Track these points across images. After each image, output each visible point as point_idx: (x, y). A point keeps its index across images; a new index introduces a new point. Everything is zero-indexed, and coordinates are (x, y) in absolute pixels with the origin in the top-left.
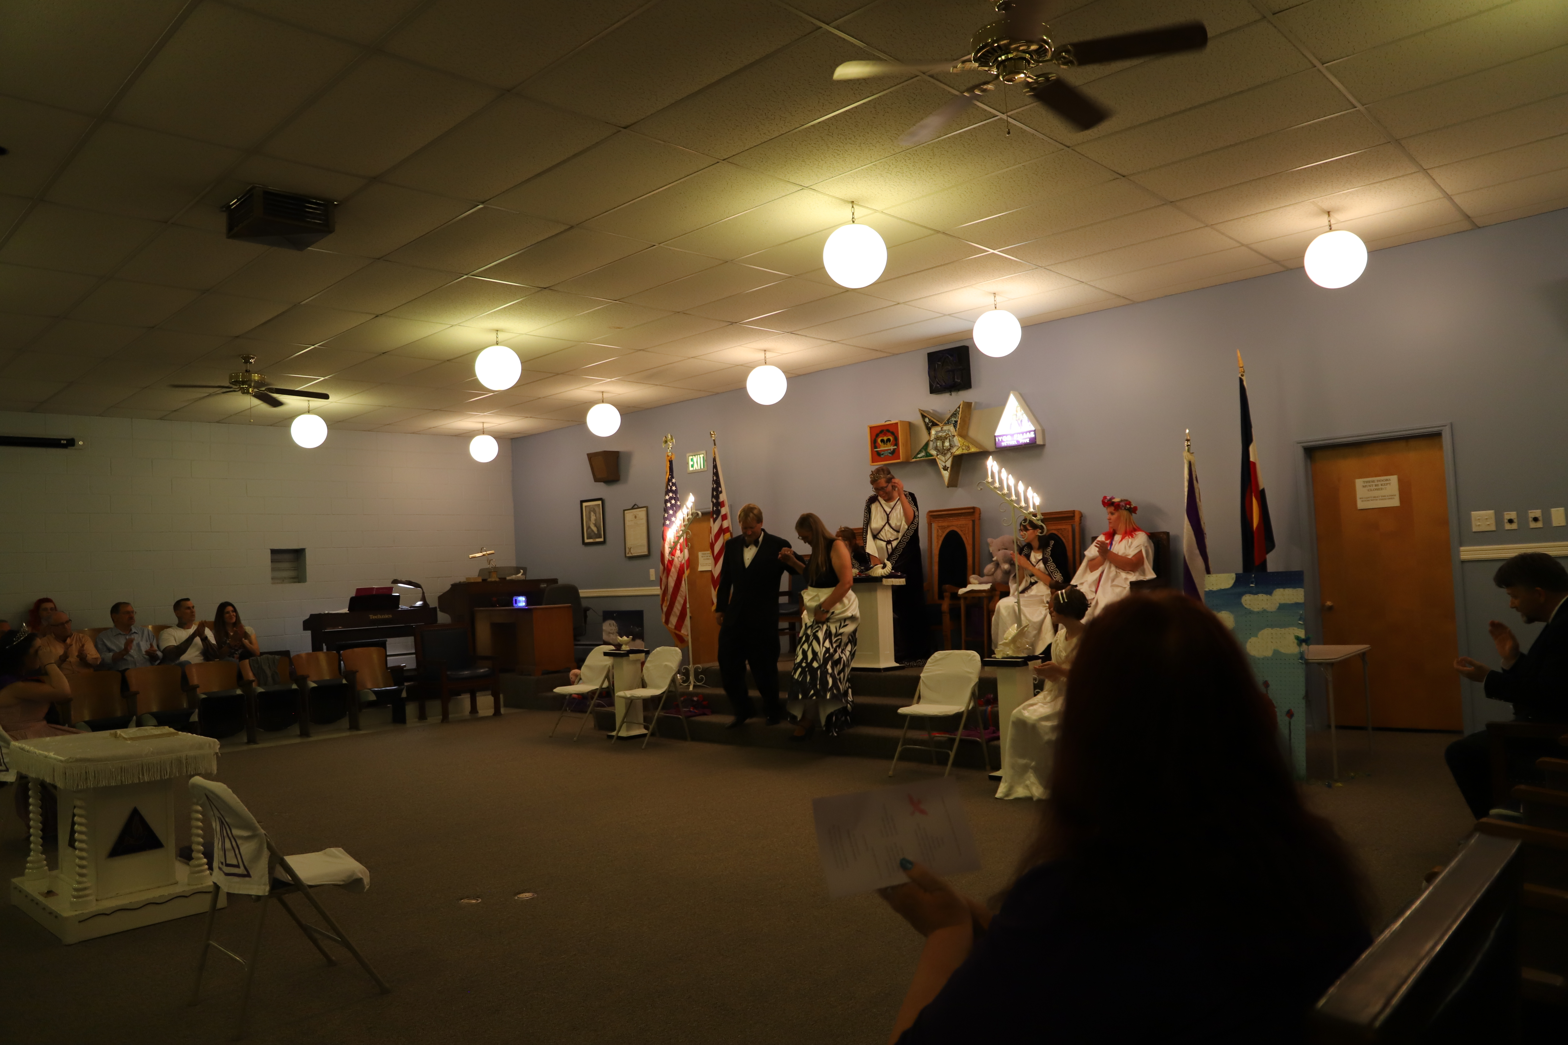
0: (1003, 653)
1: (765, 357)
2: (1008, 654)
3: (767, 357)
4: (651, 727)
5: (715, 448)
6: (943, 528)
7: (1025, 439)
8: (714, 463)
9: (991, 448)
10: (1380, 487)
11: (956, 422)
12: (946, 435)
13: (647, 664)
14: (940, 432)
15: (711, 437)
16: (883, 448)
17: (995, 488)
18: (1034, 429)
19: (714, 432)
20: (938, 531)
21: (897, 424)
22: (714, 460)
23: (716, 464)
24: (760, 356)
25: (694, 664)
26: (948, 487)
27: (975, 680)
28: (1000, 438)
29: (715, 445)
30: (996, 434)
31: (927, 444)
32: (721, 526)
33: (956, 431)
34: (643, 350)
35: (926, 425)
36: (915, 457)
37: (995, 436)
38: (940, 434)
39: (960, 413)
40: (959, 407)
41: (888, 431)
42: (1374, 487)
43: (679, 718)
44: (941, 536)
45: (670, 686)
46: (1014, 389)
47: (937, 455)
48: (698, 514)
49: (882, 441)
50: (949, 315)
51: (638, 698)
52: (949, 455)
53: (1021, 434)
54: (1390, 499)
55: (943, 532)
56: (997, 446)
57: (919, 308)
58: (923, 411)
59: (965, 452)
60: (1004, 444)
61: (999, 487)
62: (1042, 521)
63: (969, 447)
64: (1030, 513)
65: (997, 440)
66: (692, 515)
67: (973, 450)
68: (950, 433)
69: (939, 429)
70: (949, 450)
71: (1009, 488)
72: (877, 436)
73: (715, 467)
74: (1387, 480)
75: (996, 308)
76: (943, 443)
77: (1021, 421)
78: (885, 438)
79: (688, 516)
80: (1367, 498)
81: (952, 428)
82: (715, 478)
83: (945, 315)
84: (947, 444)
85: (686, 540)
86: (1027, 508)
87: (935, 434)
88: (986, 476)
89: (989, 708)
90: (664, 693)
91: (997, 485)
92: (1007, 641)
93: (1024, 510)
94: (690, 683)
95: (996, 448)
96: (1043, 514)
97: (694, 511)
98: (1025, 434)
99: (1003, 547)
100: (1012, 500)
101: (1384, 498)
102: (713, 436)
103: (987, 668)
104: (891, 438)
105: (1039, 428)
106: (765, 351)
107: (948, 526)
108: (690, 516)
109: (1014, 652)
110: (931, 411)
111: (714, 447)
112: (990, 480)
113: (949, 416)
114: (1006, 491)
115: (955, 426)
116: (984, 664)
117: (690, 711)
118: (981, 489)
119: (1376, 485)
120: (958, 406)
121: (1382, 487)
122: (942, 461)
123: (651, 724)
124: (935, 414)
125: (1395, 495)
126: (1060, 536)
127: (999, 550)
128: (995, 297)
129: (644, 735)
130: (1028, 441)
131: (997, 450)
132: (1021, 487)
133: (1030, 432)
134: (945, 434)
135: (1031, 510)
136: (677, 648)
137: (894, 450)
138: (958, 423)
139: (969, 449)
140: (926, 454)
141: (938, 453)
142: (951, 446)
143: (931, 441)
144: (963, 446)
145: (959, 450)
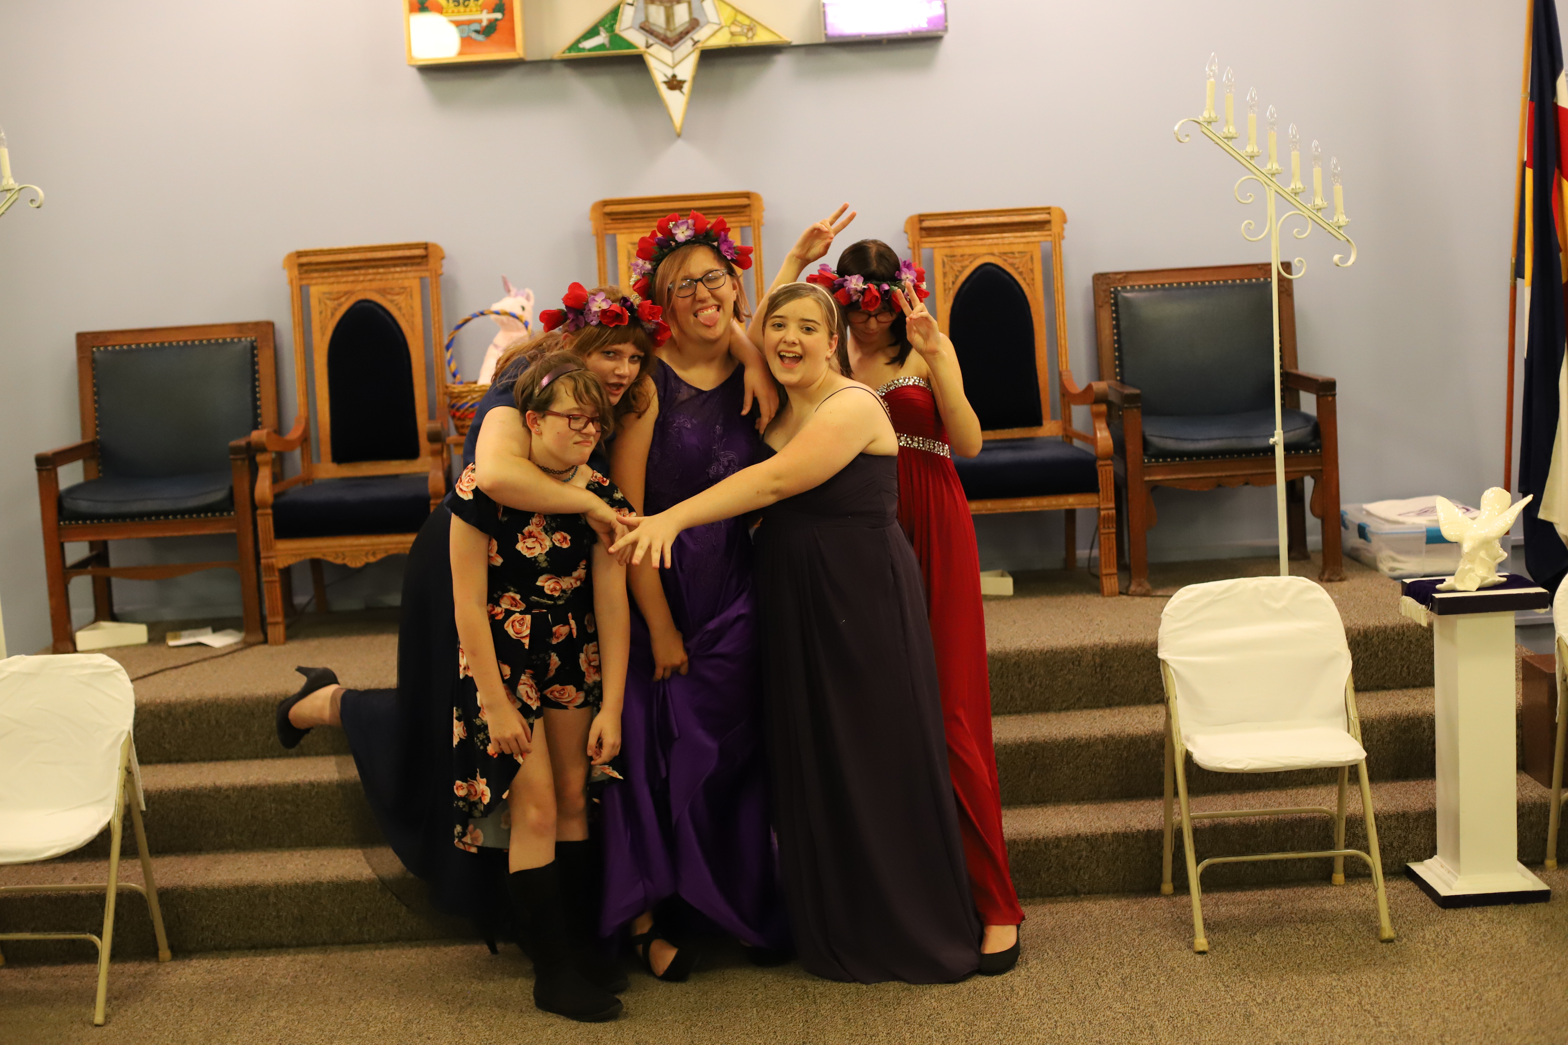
16: (451, 15)
26: (676, 136)
28: (838, 12)
31: (614, 15)
36: (573, 47)
52: (686, 46)
59: (738, 39)
60: (844, 31)
63: (745, 27)
65: (826, 17)
67: (761, 36)
70: (686, 32)
84: (681, 16)
95: (822, 36)
122: (664, 61)
130: (925, 23)
131: (819, 42)
137: (494, 23)
139: (754, 35)
140: (611, 41)
141: (651, 41)
142: (694, 24)
143: (632, 5)
144: (733, 23)
145: (719, 34)
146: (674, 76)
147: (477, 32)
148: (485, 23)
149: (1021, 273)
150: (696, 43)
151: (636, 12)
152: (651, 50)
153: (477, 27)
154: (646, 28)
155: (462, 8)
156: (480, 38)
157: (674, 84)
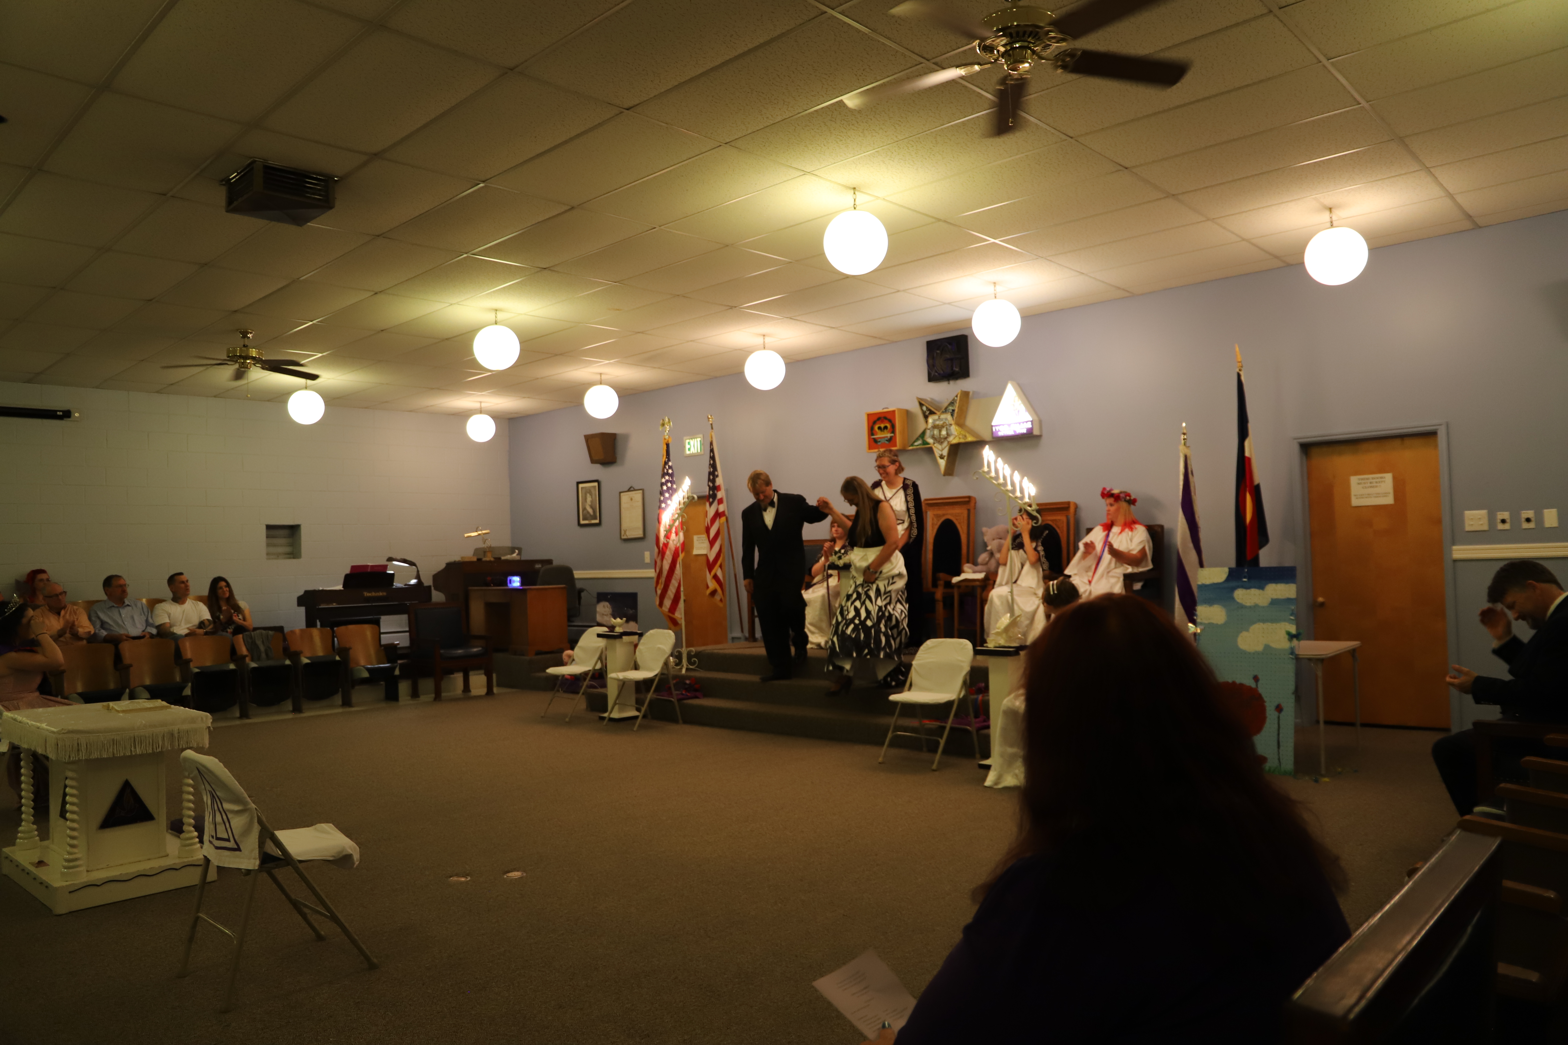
0: (995, 643)
1: (764, 342)
2: (999, 644)
3: (766, 342)
4: (643, 709)
5: (712, 432)
6: (938, 516)
7: (1022, 429)
8: (711, 447)
9: (987, 437)
10: (1375, 484)
11: (953, 411)
12: (944, 423)
13: (640, 647)
14: (937, 420)
15: (709, 421)
16: (879, 435)
17: (991, 478)
18: (1031, 419)
19: (711, 416)
20: (933, 519)
21: (894, 411)
22: (711, 444)
23: (713, 448)
24: (760, 340)
25: (687, 647)
26: (944, 475)
27: (966, 668)
28: (997, 428)
29: (712, 428)
30: (993, 424)
31: (924, 433)
32: (717, 510)
33: (953, 419)
34: (642, 333)
35: (924, 413)
36: (912, 445)
37: (992, 426)
38: (937, 423)
39: (958, 402)
40: (957, 396)
41: (885, 418)
42: (1369, 485)
43: (671, 701)
44: (936, 524)
45: (662, 668)
46: (1012, 379)
47: (934, 443)
48: (693, 498)
49: (879, 428)
50: (949, 303)
51: (630, 681)
52: (945, 444)
53: (1018, 424)
54: (1384, 496)
55: (938, 521)
56: (994, 436)
57: (919, 296)
58: (922, 399)
59: (962, 441)
60: (1001, 434)
61: (995, 477)
62: (1038, 511)
63: (965, 436)
64: (1025, 503)
65: (994, 430)
66: (688, 498)
67: (970, 439)
68: (947, 422)
69: (936, 417)
70: (946, 438)
71: (1005, 478)
72: (875, 423)
73: (712, 451)
74: (1381, 478)
75: (995, 297)
76: (940, 431)
77: (1019, 411)
78: (882, 426)
79: (683, 499)
80: (1362, 495)
81: (949, 416)
82: (712, 462)
83: (944, 304)
84: (944, 432)
85: (682, 524)
86: (1022, 498)
87: (933, 423)
88: (982, 465)
89: (980, 697)
90: (656, 675)
91: (993, 474)
92: (999, 630)
93: (1020, 500)
94: (683, 666)
95: (993, 438)
96: (1038, 505)
97: (690, 494)
98: (1022, 424)
99: (998, 537)
100: (1007, 490)
101: (1378, 495)
102: (711, 419)
103: (979, 657)
104: (888, 425)
105: (1036, 418)
106: (764, 335)
107: (944, 515)
108: (686, 500)
109: (1006, 641)
110: (929, 399)
111: (711, 430)
112: (986, 469)
113: (946, 404)
114: (1001, 481)
115: (952, 415)
116: (976, 652)
117: (682, 694)
118: (977, 478)
119: (1371, 483)
120: (955, 395)
121: (1377, 484)
122: (939, 450)
123: (643, 706)
124: (933, 402)
125: (1389, 493)
126: (1055, 527)
127: (994, 540)
128: (995, 286)
129: (636, 717)
130: (1025, 431)
131: (994, 440)
132: (1017, 476)
133: (1027, 422)
134: (942, 422)
135: (1027, 500)
136: (670, 632)
137: (891, 437)
138: (956, 411)
139: (966, 438)
140: (923, 443)
141: (935, 442)
142: (948, 435)
143: (929, 429)
144: (960, 435)
145: (956, 438)
146: (942, 455)
147: (887, 440)
148: (889, 437)
149: (1059, 528)
150: (948, 442)
151: (931, 431)
152: (935, 445)
153: (887, 439)
154: (933, 437)
155: (883, 433)
156: (886, 442)
157: (942, 457)
